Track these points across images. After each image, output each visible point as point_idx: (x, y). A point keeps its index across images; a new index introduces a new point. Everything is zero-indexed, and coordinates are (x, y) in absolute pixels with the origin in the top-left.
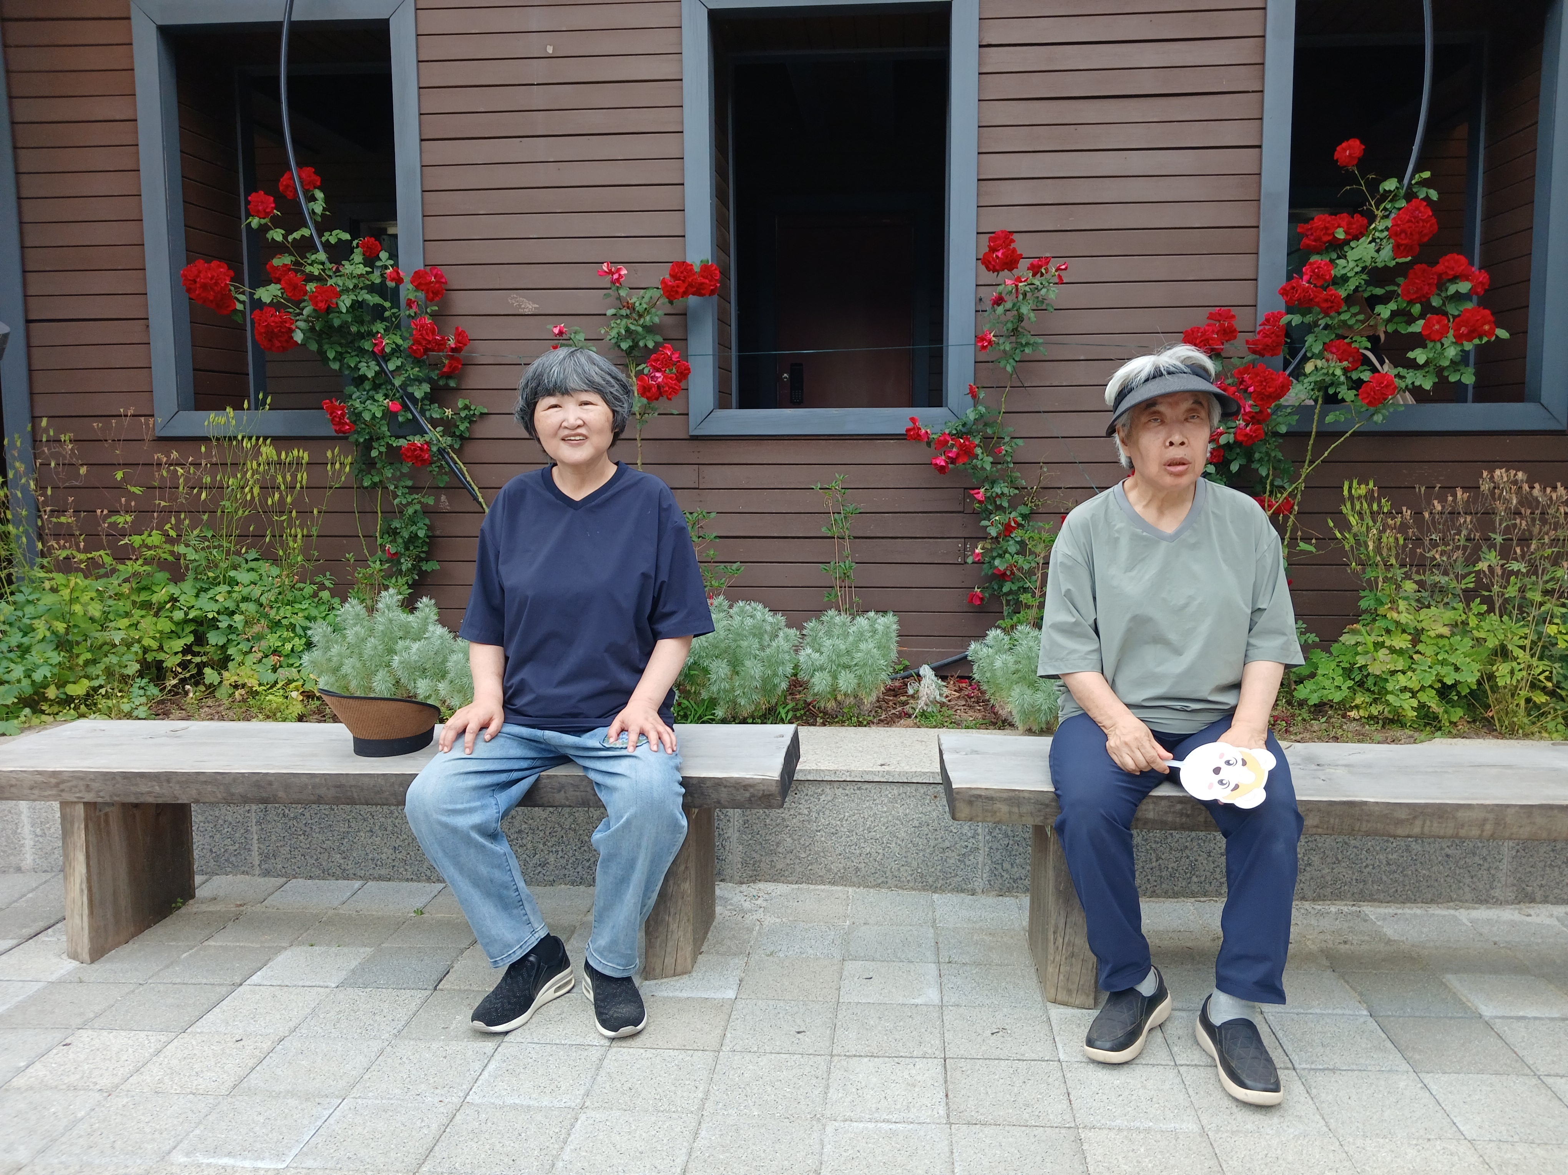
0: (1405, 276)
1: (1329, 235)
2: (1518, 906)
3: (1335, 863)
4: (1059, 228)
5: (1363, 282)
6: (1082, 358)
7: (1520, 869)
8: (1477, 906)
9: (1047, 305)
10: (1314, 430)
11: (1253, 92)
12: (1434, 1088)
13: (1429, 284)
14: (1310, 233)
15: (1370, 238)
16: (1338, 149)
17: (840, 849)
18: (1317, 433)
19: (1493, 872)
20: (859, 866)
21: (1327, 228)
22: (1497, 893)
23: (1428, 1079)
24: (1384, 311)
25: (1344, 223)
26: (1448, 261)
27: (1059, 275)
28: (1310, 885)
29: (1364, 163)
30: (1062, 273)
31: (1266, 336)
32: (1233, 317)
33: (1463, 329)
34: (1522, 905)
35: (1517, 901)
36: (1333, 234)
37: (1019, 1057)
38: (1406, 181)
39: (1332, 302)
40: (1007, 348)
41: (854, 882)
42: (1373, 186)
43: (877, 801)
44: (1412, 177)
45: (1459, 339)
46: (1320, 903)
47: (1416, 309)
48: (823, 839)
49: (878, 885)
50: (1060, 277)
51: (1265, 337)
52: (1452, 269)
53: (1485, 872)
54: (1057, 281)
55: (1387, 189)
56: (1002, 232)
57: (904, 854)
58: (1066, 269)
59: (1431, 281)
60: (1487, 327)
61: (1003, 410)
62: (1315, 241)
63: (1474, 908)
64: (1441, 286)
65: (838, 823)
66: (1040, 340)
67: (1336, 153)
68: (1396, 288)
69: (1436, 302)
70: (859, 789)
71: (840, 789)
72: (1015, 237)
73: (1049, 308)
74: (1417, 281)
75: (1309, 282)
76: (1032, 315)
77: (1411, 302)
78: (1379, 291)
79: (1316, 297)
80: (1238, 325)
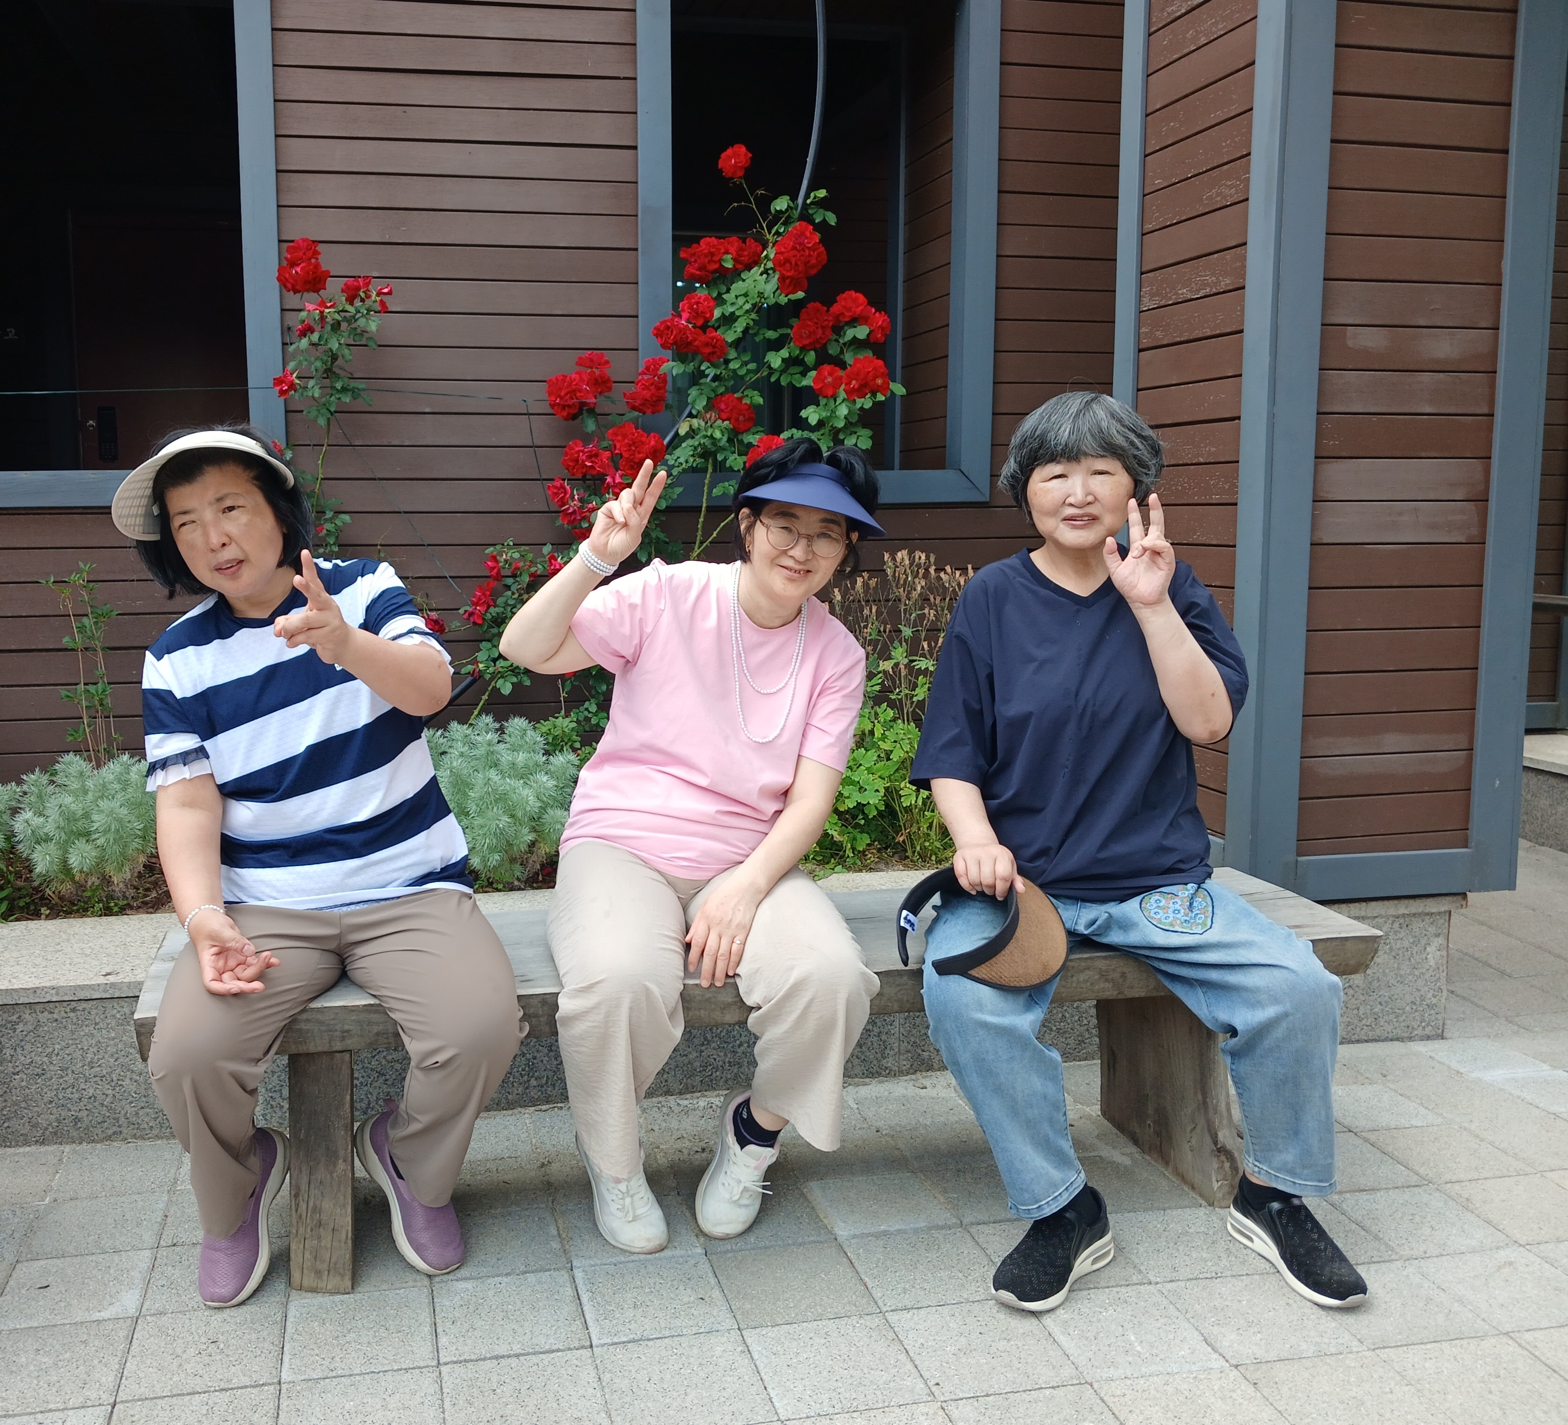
0: (797, 316)
1: (715, 262)
2: (913, 1077)
3: (703, 1045)
4: (387, 239)
5: (751, 323)
6: (427, 410)
7: (914, 1031)
8: (867, 1080)
9: (370, 338)
10: (704, 505)
11: (625, 78)
12: (755, 1348)
13: (823, 327)
14: (693, 260)
15: (762, 269)
16: (723, 155)
17: (50, 1095)
18: (707, 507)
19: (884, 1037)
20: (80, 1115)
21: (712, 254)
22: (889, 1062)
23: (751, 1336)
24: (775, 360)
25: (732, 250)
26: (845, 299)
27: (381, 301)
28: (675, 1075)
29: (753, 174)
30: (386, 298)
31: (646, 388)
32: (607, 362)
33: (854, 382)
34: (918, 1074)
35: (913, 1070)
36: (720, 261)
37: (223, 1385)
38: (800, 200)
39: (714, 347)
40: (316, 395)
41: (72, 1138)
42: (765, 203)
43: (101, 1025)
44: (807, 196)
45: (852, 395)
46: (688, 1096)
47: (811, 358)
48: (24, 1084)
49: (109, 1138)
50: (382, 303)
51: (643, 389)
52: (849, 310)
53: (875, 1039)
54: (379, 309)
55: (778, 209)
56: (304, 240)
57: (143, 1092)
58: (390, 293)
59: (826, 323)
60: (879, 381)
61: (321, 476)
62: (699, 269)
63: (866, 1084)
64: (838, 330)
65: (45, 1059)
66: (361, 385)
67: (720, 162)
68: (789, 331)
69: (833, 350)
70: (74, 1010)
71: (46, 1013)
72: (320, 248)
73: (370, 343)
74: (809, 323)
75: (688, 321)
76: (346, 351)
77: (804, 349)
78: (771, 335)
79: (695, 340)
80: (613, 372)
